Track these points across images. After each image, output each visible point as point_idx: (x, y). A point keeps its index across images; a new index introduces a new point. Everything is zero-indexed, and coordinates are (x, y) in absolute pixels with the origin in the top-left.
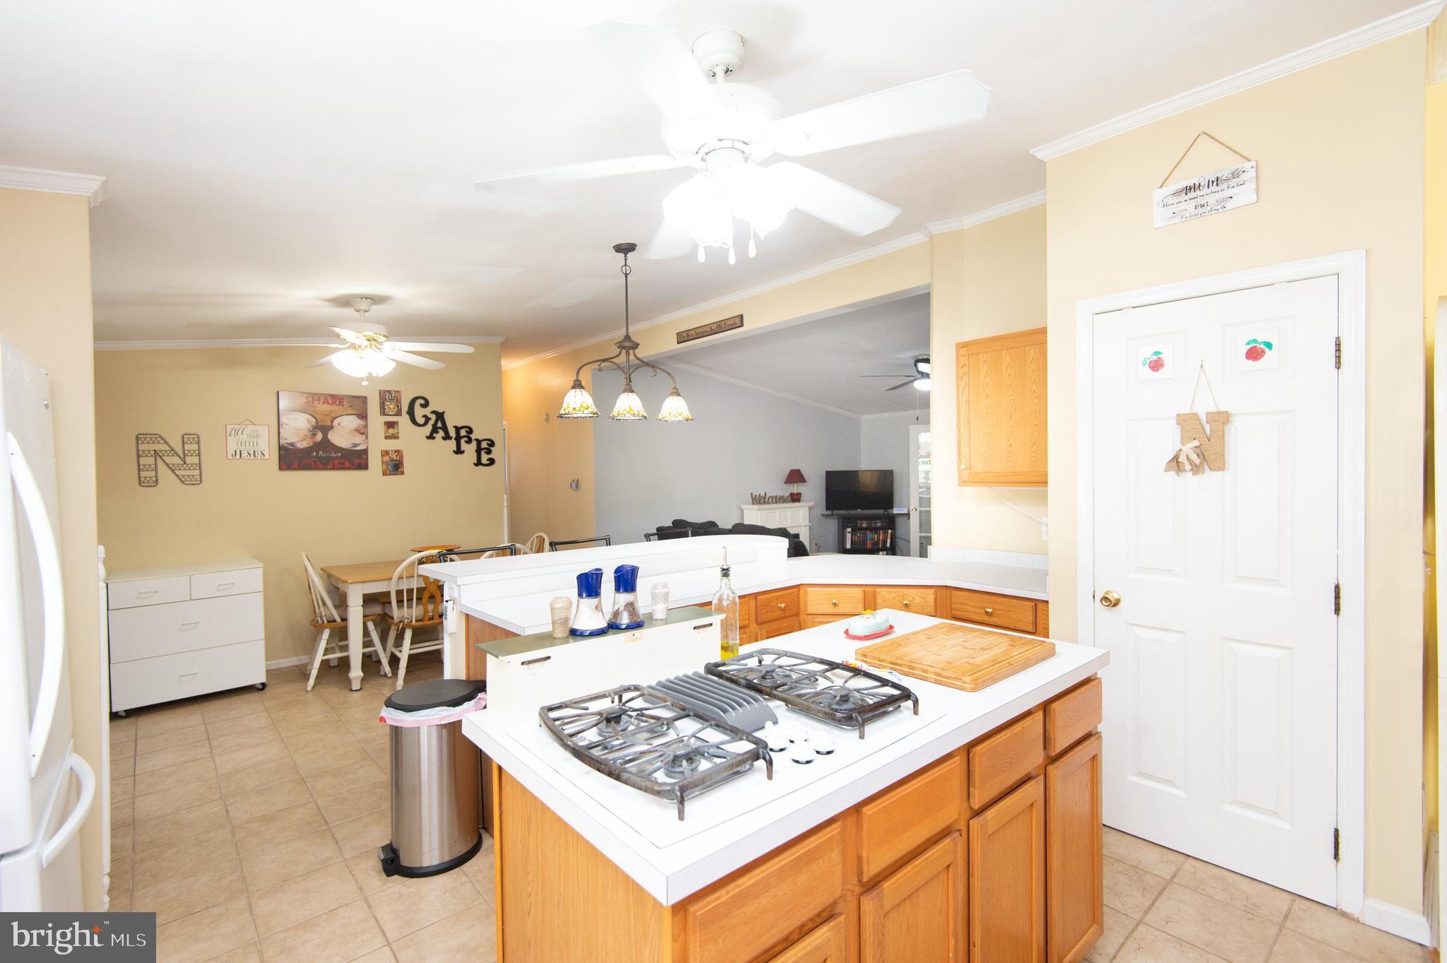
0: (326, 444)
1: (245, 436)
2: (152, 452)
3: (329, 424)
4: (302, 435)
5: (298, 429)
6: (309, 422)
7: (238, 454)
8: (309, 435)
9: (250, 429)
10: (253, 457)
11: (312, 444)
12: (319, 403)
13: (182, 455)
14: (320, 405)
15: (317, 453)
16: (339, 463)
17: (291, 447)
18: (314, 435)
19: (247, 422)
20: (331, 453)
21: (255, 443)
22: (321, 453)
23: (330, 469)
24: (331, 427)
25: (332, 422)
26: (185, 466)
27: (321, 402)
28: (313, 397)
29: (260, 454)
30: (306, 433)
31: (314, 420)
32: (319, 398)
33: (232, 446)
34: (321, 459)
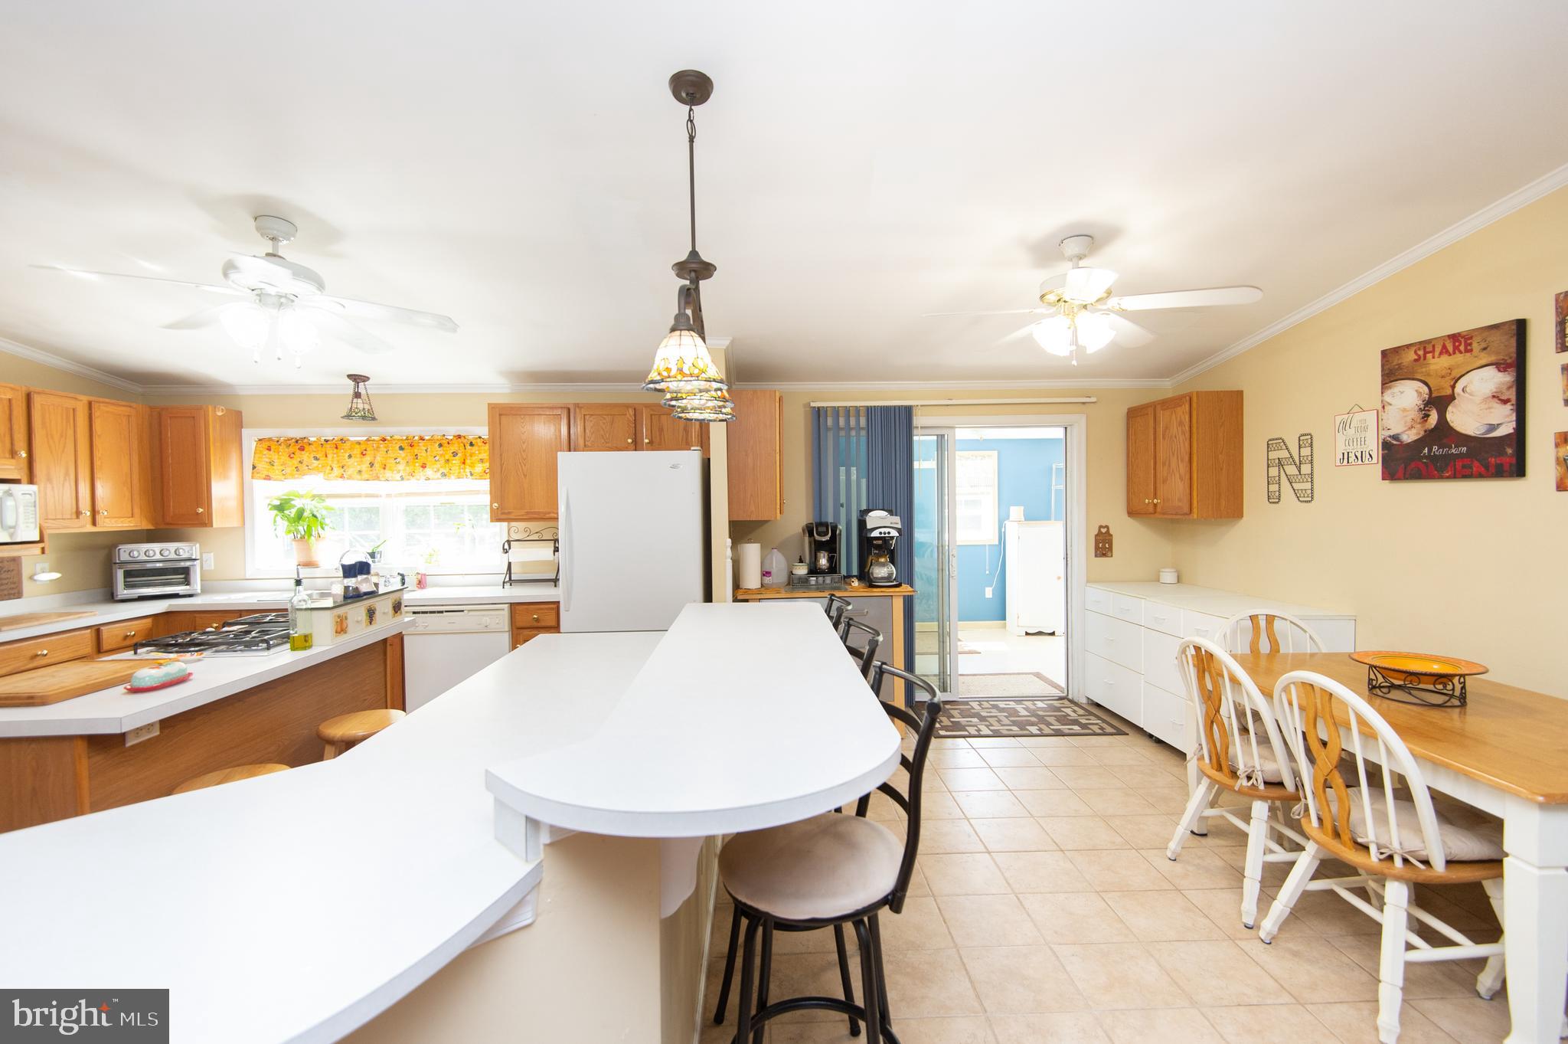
0: (1443, 432)
1: (1352, 431)
2: (1277, 461)
3: (1449, 392)
4: (1409, 419)
5: (1404, 410)
6: (1419, 393)
7: (1345, 457)
8: (1418, 416)
9: (1358, 417)
10: (1360, 462)
11: (1422, 433)
12: (1433, 357)
13: (1298, 463)
14: (1436, 360)
15: (1430, 450)
16: (1464, 467)
17: (1395, 442)
18: (1426, 416)
19: (1357, 409)
20: (1450, 448)
21: (1363, 440)
22: (1435, 448)
23: (1448, 478)
24: (1452, 398)
25: (1453, 387)
26: (1299, 477)
27: (1437, 354)
28: (1425, 348)
29: (1368, 456)
30: (1415, 415)
31: (1426, 389)
32: (1434, 346)
33: (1341, 448)
34: (1433, 459)
